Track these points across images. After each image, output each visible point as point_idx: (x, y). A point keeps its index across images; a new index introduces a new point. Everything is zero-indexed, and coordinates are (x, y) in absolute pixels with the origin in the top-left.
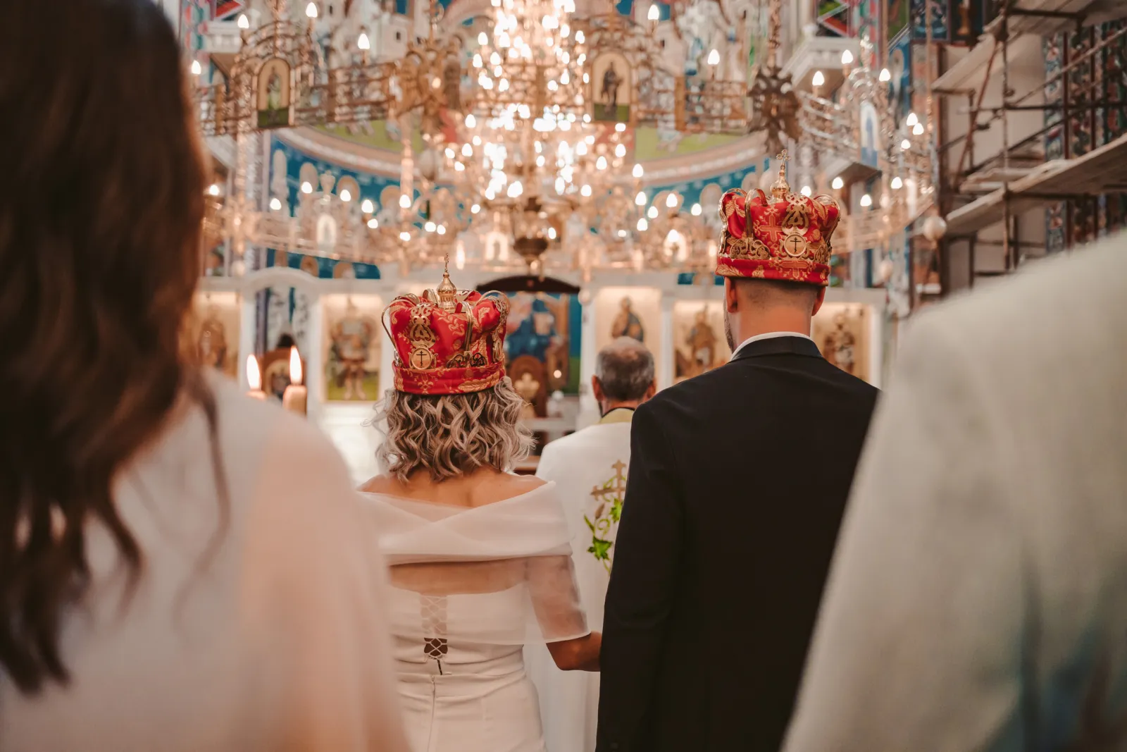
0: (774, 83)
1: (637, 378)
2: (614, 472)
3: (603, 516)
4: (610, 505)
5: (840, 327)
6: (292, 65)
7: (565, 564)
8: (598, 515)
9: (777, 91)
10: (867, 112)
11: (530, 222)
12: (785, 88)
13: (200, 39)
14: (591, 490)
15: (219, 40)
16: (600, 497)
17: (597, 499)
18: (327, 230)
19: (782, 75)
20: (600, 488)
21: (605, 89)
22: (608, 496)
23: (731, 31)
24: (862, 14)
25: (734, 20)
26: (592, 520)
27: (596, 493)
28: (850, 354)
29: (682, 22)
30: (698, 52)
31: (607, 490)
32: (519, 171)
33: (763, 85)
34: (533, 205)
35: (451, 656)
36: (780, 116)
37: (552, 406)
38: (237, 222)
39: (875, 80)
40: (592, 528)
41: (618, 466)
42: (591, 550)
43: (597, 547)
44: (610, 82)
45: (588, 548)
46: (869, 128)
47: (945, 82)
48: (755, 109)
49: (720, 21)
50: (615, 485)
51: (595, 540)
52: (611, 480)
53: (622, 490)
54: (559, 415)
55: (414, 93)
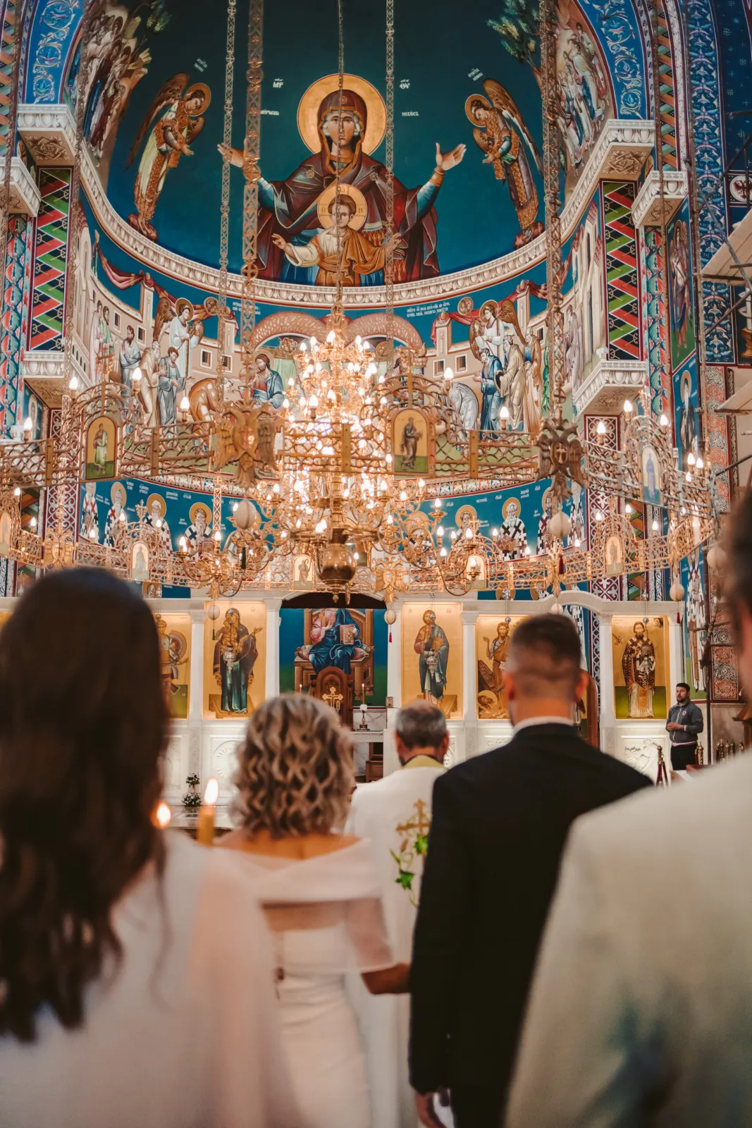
0: (560, 433)
1: (434, 727)
2: (416, 810)
3: (407, 850)
4: (413, 840)
5: (640, 637)
6: (118, 424)
7: (375, 906)
8: (403, 849)
9: (563, 441)
10: (649, 454)
11: (336, 553)
12: (570, 438)
13: (17, 366)
14: (395, 826)
15: (34, 367)
16: (404, 833)
17: (401, 834)
18: (140, 553)
19: (567, 426)
20: (404, 824)
21: (405, 443)
22: (411, 831)
23: (528, 350)
24: (650, 336)
25: (529, 339)
26: (398, 854)
27: (400, 829)
28: (650, 664)
29: (479, 341)
30: (496, 371)
31: (410, 826)
32: (325, 504)
33: (550, 436)
34: (339, 537)
35: (288, 983)
36: (568, 463)
37: (357, 717)
38: (55, 551)
39: (654, 425)
40: (398, 861)
41: (420, 804)
42: (398, 881)
43: (404, 879)
44: (409, 437)
45: (395, 879)
46: (651, 470)
47: (732, 403)
48: (543, 458)
49: (517, 340)
50: (417, 822)
51: (402, 872)
52: (413, 818)
53: (425, 825)
54: (364, 727)
55: (231, 450)
